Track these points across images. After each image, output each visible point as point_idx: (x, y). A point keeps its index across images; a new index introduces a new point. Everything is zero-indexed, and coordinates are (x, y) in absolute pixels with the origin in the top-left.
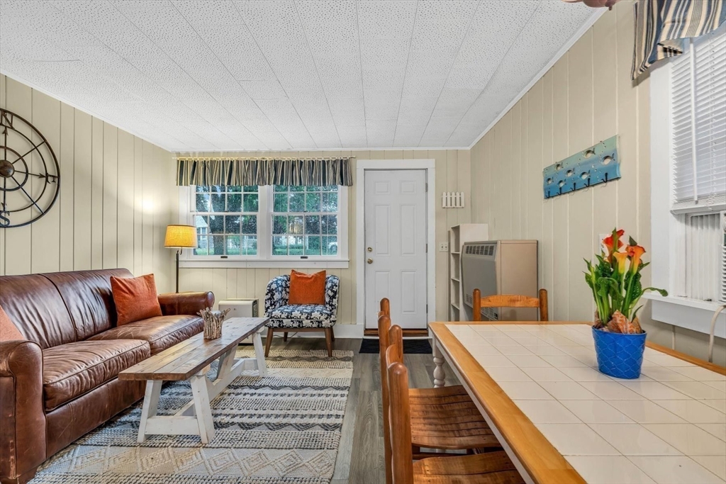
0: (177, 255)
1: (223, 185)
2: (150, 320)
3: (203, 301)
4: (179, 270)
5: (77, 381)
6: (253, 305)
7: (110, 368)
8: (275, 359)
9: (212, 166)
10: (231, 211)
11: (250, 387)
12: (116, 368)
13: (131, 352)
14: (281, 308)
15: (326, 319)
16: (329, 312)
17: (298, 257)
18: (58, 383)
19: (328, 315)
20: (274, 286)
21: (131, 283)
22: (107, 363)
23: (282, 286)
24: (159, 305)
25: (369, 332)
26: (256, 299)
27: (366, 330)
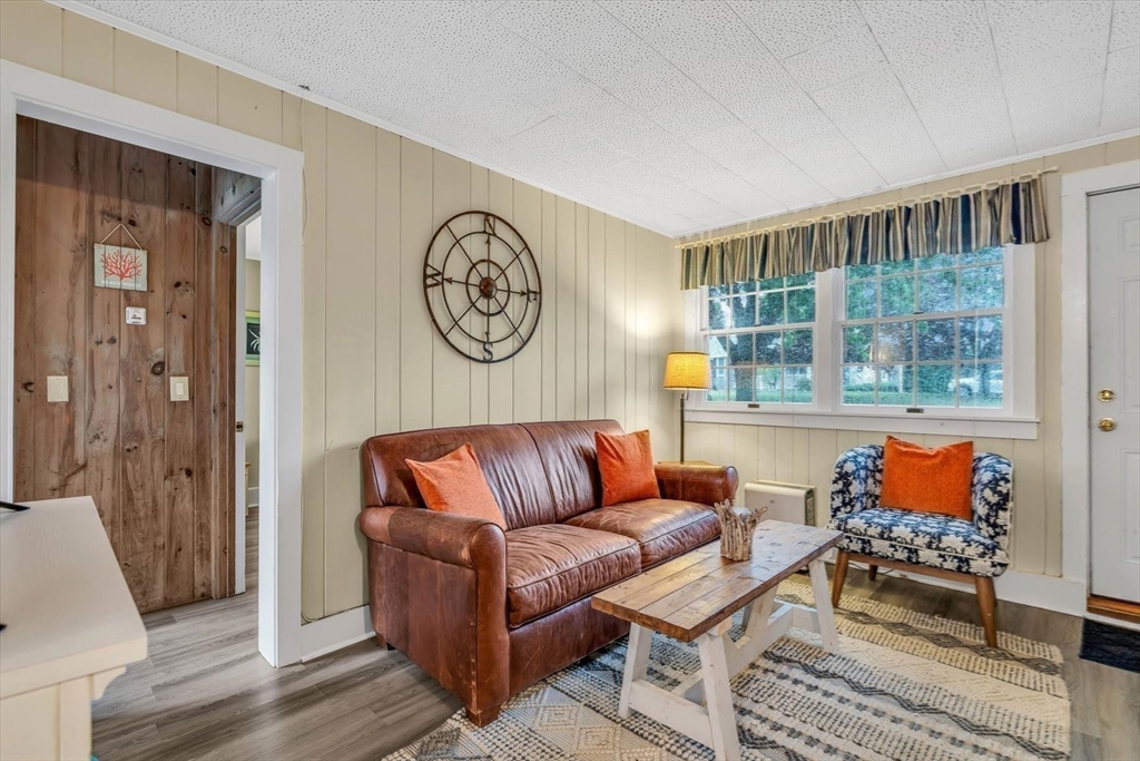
0: (682, 401)
1: (751, 280)
2: (642, 504)
3: (720, 481)
4: (686, 425)
5: (546, 590)
6: (807, 498)
7: (586, 577)
8: (853, 616)
9: (733, 249)
10: (765, 323)
11: (807, 669)
12: (594, 578)
13: (614, 556)
14: (865, 514)
15: (982, 555)
16: (988, 542)
17: (901, 410)
18: (523, 589)
19: (986, 547)
20: (850, 467)
21: (618, 442)
22: (583, 569)
23: (866, 468)
24: (655, 481)
25: (1098, 605)
26: (812, 487)
27: (1093, 597)
